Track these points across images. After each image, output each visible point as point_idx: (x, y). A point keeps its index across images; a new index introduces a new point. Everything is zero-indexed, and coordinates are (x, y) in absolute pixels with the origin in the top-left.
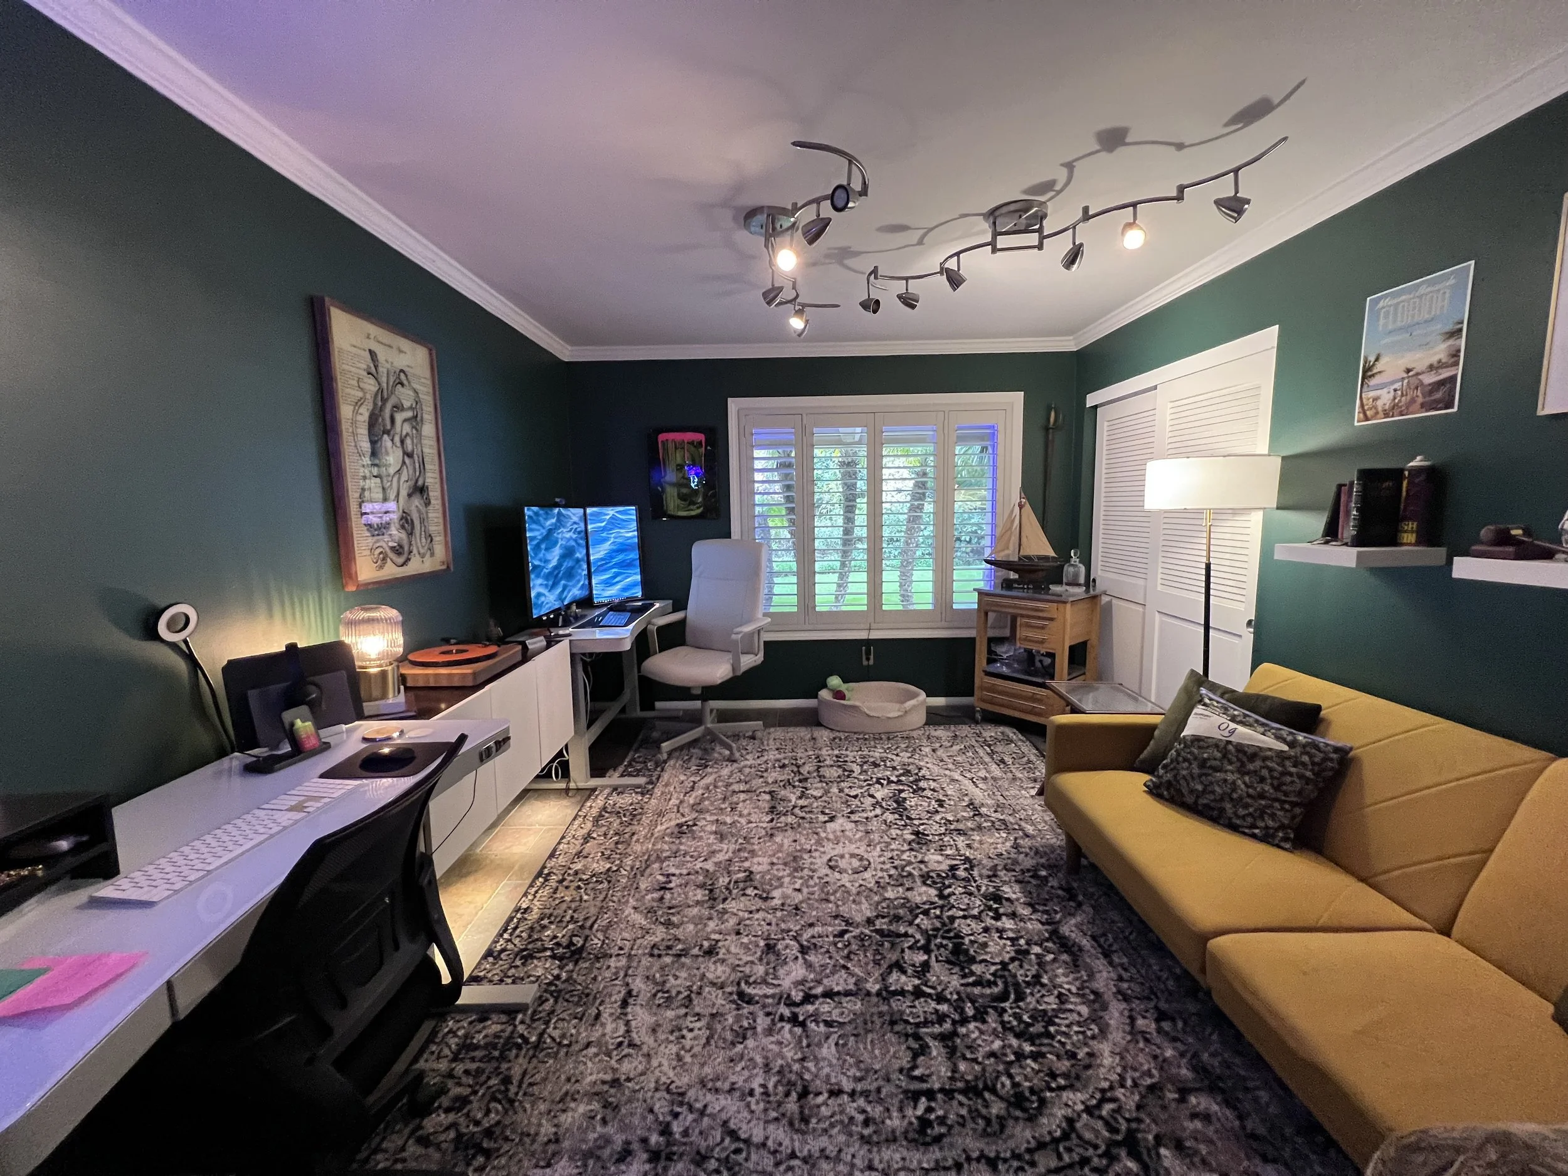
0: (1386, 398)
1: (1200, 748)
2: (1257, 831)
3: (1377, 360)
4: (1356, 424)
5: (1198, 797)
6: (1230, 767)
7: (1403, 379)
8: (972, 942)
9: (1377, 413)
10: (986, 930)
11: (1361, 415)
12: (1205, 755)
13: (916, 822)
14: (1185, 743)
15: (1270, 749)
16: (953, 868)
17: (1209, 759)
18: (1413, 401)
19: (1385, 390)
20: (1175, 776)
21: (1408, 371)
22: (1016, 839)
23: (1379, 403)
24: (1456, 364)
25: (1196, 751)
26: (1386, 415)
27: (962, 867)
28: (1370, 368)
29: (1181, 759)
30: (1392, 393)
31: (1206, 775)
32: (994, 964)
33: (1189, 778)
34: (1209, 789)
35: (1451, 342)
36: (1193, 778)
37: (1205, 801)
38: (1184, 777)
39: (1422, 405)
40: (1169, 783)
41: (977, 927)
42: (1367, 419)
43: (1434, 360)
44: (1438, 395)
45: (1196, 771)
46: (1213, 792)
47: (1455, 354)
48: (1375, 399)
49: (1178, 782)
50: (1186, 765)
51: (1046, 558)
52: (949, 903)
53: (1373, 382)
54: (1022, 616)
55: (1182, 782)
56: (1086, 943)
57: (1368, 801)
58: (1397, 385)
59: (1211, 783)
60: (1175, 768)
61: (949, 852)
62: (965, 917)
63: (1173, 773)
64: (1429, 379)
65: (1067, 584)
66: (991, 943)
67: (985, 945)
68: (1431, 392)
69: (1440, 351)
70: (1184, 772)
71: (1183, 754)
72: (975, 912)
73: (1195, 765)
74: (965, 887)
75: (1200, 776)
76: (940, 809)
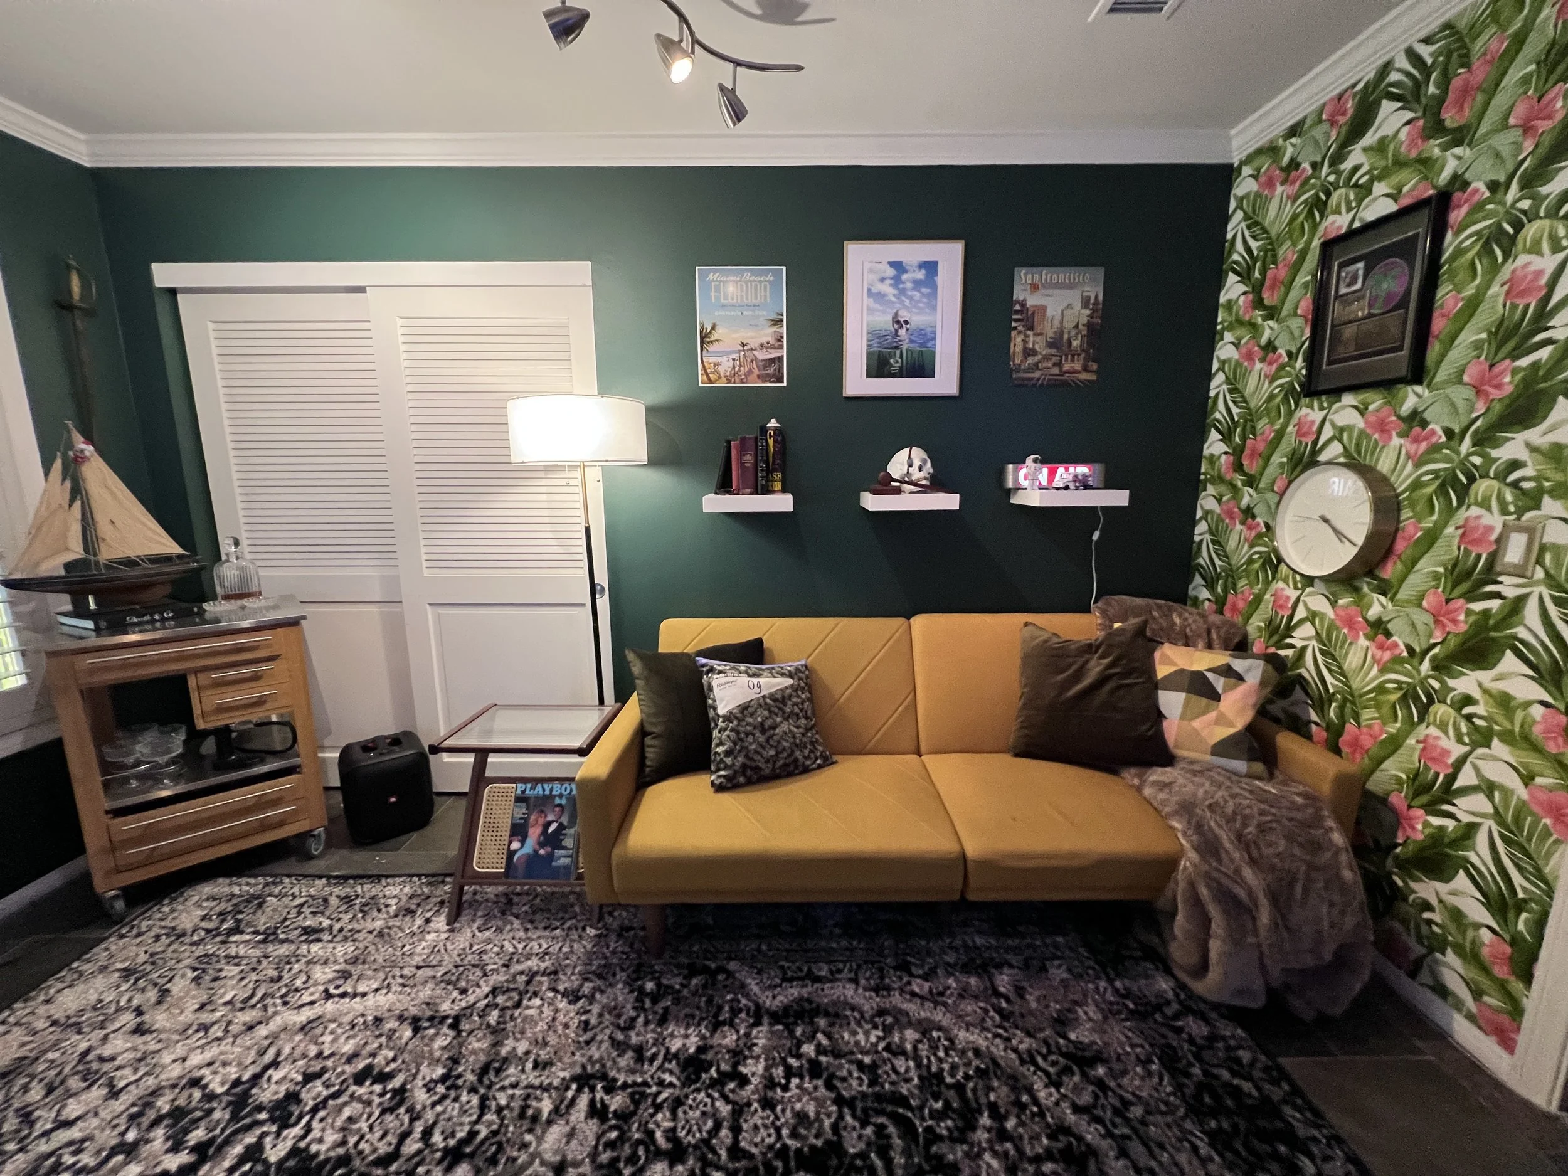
0: (726, 366)
1: (751, 715)
2: (819, 762)
3: (713, 328)
4: (700, 385)
5: (775, 762)
6: (778, 719)
7: (739, 351)
8: (794, 1135)
9: (720, 378)
10: (768, 1104)
11: (705, 377)
12: (759, 719)
13: (412, 1146)
14: (736, 718)
15: (786, 688)
16: (597, 1111)
17: (763, 721)
18: (750, 371)
19: (725, 359)
20: (746, 756)
21: (743, 345)
22: (554, 990)
23: (721, 369)
24: (781, 347)
25: (750, 720)
26: (729, 381)
27: (599, 1094)
28: (707, 336)
29: (743, 736)
30: (731, 363)
31: (771, 737)
32: (841, 1117)
33: (761, 750)
34: (780, 748)
35: (775, 328)
36: (763, 747)
37: (781, 762)
38: (756, 752)
39: (759, 376)
40: (744, 766)
41: (758, 1117)
42: (711, 382)
43: (764, 340)
44: (771, 371)
45: (762, 739)
46: (784, 749)
47: (780, 340)
48: (716, 365)
49: (752, 759)
50: (750, 739)
51: (167, 559)
52: (696, 1147)
53: (712, 348)
54: (196, 671)
55: (757, 757)
56: (794, 992)
57: (837, 697)
58: (735, 356)
59: (779, 742)
60: (742, 748)
61: (546, 1106)
62: (736, 1130)
63: (743, 753)
64: (762, 355)
65: (227, 597)
66: (798, 1106)
67: (801, 1117)
68: (765, 367)
69: (767, 334)
70: (753, 747)
71: (741, 729)
72: (724, 1109)
73: (758, 734)
74: (658, 1107)
75: (767, 741)
76: (396, 1083)
